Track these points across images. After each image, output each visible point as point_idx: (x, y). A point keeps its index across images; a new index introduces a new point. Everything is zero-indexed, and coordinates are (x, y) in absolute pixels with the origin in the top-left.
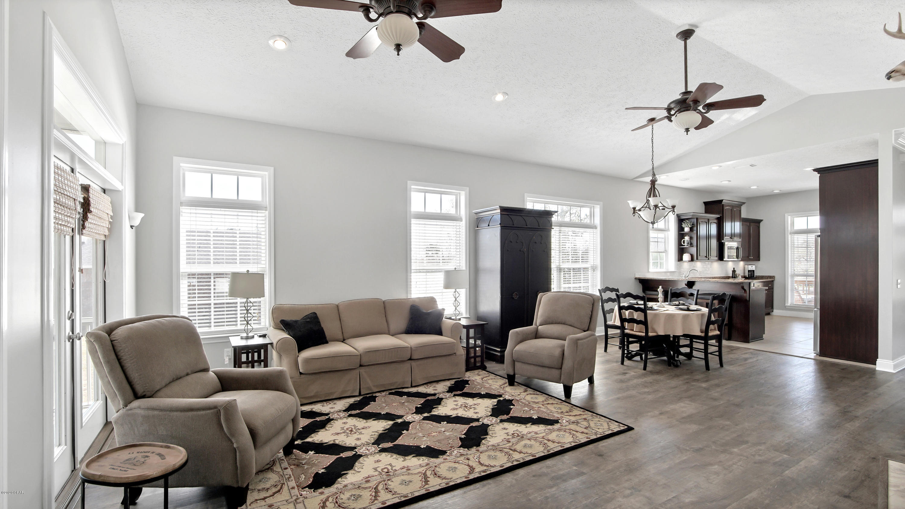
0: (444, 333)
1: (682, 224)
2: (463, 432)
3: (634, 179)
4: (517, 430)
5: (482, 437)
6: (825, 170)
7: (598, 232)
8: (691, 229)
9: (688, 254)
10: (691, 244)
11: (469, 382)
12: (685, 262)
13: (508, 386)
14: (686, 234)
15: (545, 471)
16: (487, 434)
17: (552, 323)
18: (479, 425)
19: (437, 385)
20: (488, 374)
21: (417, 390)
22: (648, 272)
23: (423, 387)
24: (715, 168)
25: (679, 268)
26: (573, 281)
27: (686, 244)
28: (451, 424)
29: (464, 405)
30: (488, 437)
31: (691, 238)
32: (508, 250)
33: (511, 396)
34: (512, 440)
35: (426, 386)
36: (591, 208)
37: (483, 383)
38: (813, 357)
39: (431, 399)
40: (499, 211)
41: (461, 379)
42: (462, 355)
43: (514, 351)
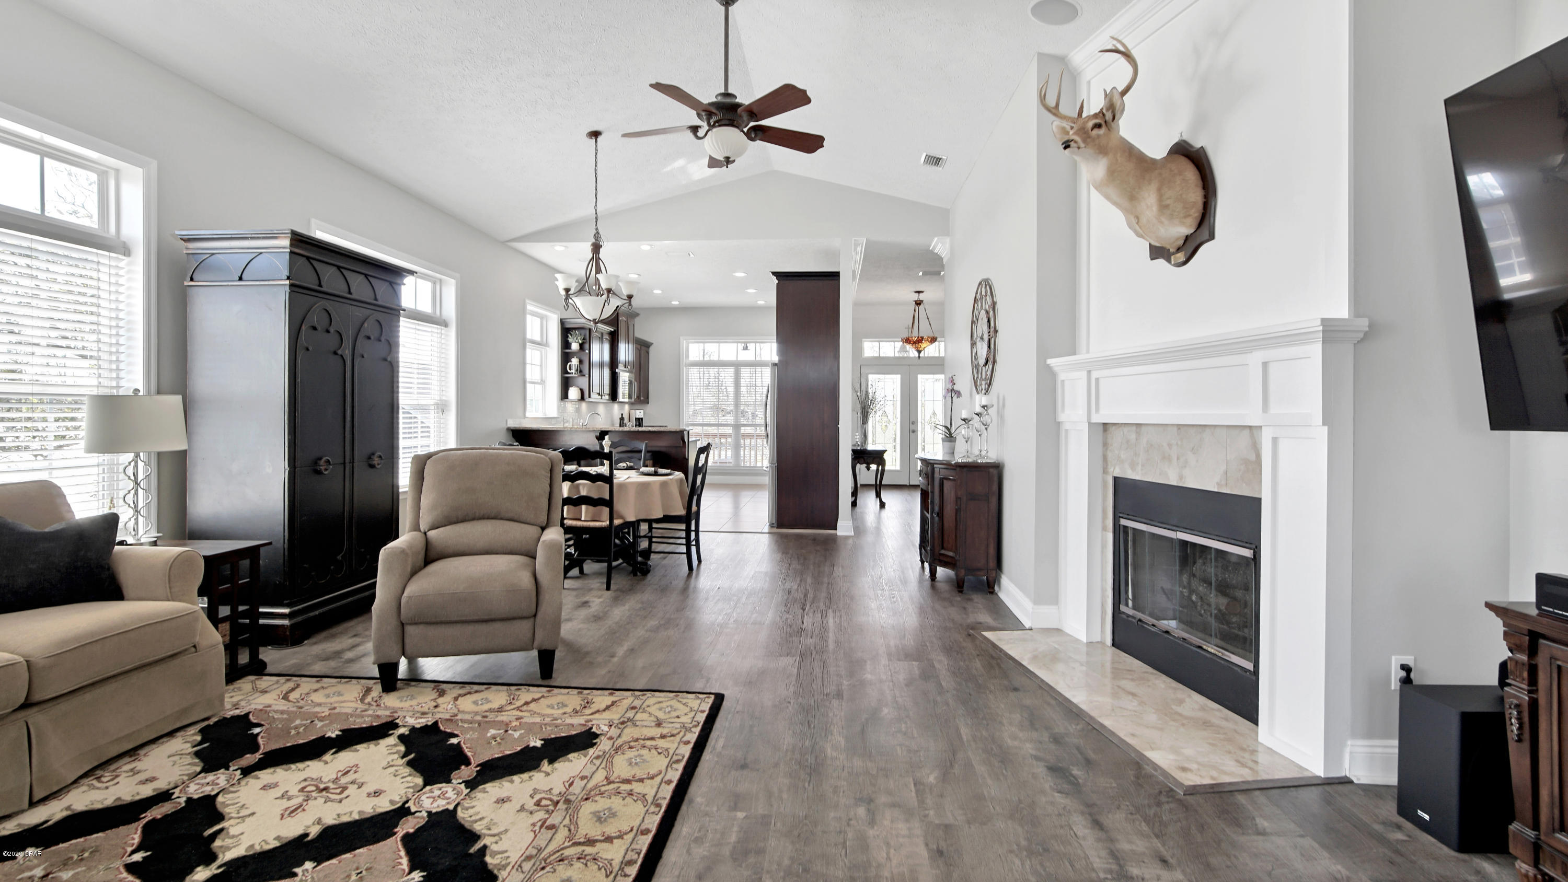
0: (126, 592)
1: (568, 337)
2: (400, 864)
3: (508, 241)
4: (536, 791)
5: (472, 851)
6: (787, 276)
7: (452, 332)
8: (582, 346)
9: (576, 389)
10: (580, 372)
11: (251, 717)
12: (572, 401)
13: (384, 695)
14: (573, 354)
15: (705, 853)
16: (475, 837)
17: (463, 520)
18: (422, 823)
19: (138, 765)
20: (288, 680)
21: (68, 808)
22: (525, 417)
23: (84, 788)
24: (645, 247)
25: (561, 410)
26: (422, 432)
27: (573, 371)
28: (334, 861)
29: (313, 788)
30: (487, 841)
31: (581, 362)
32: (308, 349)
33: (418, 715)
34: (555, 819)
35: (95, 782)
36: (434, 283)
37: (301, 708)
38: (767, 531)
39: (166, 817)
40: (286, 242)
41: (215, 719)
42: (214, 646)
43: (403, 600)
